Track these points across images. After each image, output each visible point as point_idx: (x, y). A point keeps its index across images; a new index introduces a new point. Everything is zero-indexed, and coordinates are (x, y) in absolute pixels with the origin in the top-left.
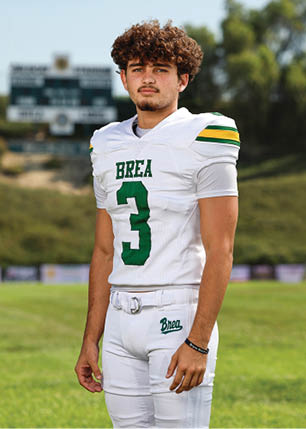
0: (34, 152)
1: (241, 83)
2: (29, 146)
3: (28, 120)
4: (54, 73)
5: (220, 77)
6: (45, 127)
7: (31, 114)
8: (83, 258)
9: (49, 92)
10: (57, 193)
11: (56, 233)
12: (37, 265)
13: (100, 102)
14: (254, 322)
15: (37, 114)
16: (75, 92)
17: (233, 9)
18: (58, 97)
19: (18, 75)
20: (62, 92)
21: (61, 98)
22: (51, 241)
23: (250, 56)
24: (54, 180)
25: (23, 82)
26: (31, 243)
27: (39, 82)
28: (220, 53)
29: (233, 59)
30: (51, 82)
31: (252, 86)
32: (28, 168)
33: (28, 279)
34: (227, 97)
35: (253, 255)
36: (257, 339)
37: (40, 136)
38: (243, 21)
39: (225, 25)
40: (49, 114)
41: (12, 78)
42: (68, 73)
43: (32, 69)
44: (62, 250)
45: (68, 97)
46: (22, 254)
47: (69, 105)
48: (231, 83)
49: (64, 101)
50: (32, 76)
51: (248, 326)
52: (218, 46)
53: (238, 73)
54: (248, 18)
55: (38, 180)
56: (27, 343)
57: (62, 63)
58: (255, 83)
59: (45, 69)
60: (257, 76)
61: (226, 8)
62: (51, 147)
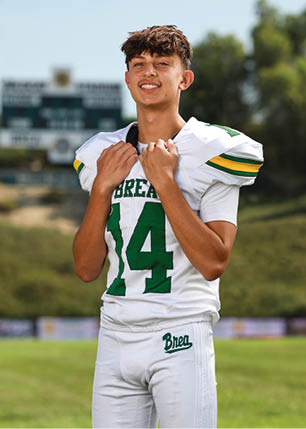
0: (29, 184)
1: (275, 102)
2: (23, 177)
3: (22, 145)
4: (53, 90)
5: (250, 95)
6: (42, 155)
7: (26, 139)
8: (87, 309)
9: (47, 113)
10: (57, 232)
11: (57, 280)
12: (33, 319)
13: (107, 123)
14: (291, 386)
15: (32, 139)
16: (77, 113)
17: (265, 13)
18: (58, 119)
19: (11, 92)
20: (62, 112)
21: (61, 120)
22: (50, 290)
23: (286, 70)
24: (53, 217)
25: (16, 101)
26: (26, 292)
27: (35, 101)
28: (251, 66)
29: (265, 73)
30: (49, 101)
31: (288, 106)
32: (21, 204)
33: (22, 335)
34: (258, 118)
35: (289, 306)
36: (294, 406)
37: (36, 165)
38: (278, 28)
39: (256, 33)
40: (47, 139)
41: (3, 97)
42: (70, 90)
43: (27, 85)
44: (63, 300)
45: (70, 119)
46: (14, 305)
47: (71, 129)
48: (264, 101)
49: (65, 124)
50: (27, 94)
51: (283, 390)
52: (248, 58)
53: (272, 90)
54: (283, 24)
55: (33, 217)
56: (20, 410)
57: (62, 78)
58: (291, 102)
59: (42, 85)
60: (294, 94)
61: (257, 13)
62: (50, 177)
